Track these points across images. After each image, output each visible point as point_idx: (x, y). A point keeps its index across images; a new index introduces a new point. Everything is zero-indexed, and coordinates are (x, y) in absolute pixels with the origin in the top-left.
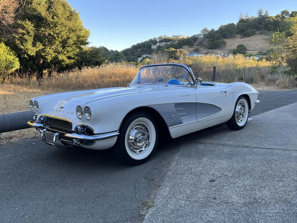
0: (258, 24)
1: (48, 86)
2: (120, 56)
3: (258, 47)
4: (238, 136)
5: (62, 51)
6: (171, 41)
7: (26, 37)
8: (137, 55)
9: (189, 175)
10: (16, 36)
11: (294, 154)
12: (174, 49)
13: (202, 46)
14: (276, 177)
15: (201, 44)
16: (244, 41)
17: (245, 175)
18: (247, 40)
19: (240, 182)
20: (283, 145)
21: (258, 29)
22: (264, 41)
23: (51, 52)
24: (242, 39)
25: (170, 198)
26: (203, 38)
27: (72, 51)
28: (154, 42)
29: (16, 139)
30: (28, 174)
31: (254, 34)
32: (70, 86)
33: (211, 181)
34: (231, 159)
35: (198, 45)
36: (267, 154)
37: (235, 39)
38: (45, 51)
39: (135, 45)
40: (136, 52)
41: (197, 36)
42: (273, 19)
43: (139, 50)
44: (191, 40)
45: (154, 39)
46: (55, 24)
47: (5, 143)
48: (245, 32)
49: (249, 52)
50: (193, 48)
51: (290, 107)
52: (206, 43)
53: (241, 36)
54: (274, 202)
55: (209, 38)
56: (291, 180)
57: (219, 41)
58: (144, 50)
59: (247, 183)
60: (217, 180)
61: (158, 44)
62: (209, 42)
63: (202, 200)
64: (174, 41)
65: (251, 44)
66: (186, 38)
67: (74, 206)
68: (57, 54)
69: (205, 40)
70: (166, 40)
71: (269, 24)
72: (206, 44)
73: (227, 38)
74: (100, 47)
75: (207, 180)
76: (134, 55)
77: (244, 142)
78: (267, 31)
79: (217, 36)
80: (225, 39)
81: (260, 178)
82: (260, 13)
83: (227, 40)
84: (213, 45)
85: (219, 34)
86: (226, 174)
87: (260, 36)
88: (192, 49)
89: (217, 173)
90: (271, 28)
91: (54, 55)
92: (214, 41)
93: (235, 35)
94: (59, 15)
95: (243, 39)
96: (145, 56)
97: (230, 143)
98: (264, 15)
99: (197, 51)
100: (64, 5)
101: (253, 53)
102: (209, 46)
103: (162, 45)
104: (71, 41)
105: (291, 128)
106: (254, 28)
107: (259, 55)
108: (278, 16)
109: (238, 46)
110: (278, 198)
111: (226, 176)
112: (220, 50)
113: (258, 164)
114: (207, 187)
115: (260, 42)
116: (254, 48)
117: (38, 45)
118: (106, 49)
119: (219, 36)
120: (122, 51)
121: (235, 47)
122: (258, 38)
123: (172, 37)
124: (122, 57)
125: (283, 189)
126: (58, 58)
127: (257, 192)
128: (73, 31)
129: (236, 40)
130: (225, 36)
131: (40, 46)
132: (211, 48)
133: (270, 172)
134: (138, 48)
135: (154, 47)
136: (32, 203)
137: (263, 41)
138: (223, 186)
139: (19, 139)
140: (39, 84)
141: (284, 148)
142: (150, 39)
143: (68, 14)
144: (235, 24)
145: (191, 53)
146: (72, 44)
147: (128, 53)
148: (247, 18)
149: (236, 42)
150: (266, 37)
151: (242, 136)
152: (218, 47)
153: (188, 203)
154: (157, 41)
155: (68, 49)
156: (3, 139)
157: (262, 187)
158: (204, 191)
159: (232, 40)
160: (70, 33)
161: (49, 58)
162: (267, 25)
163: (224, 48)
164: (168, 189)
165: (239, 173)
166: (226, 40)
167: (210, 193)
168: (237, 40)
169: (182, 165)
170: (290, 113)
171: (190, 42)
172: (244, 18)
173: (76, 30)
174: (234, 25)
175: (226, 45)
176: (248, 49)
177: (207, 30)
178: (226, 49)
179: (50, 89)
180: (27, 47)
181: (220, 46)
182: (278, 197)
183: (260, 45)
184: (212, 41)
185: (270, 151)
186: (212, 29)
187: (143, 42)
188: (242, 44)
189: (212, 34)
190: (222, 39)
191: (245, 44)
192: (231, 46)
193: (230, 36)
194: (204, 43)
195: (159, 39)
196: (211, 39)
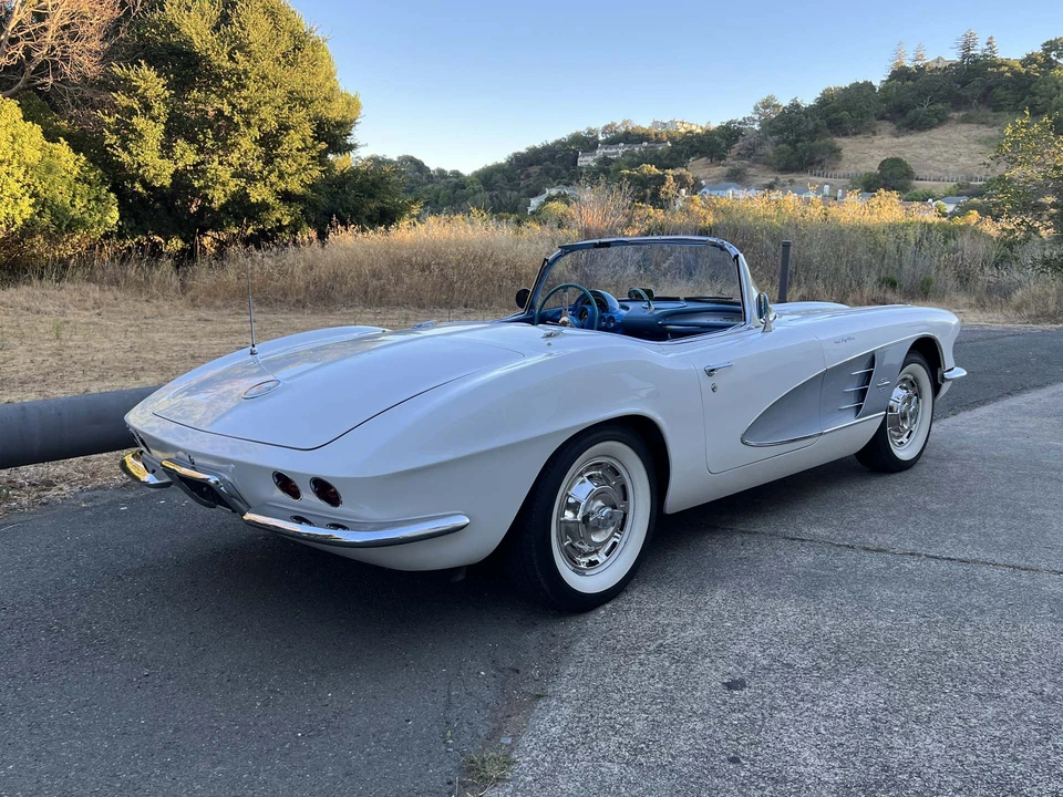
0: (959, 86)
1: (212, 293)
2: (469, 190)
3: (956, 169)
4: (851, 504)
5: (261, 173)
6: (648, 140)
7: (139, 122)
8: (527, 187)
9: (652, 658)
10: (107, 120)
11: (1053, 586)
12: (654, 170)
13: (755, 161)
14: (974, 682)
15: (750, 153)
16: (904, 147)
17: (860, 664)
18: (915, 143)
19: (836, 693)
20: (1012, 546)
21: (959, 102)
22: (979, 148)
23: (225, 174)
24: (897, 137)
25: (571, 749)
26: (758, 132)
27: (298, 173)
28: (585, 143)
29: (66, 488)
30: (79, 627)
31: (942, 120)
32: (285, 295)
33: (731, 686)
34: (815, 597)
35: (740, 156)
36: (950, 584)
37: (874, 138)
38: (204, 172)
39: (522, 154)
40: (522, 177)
41: (739, 123)
42: (1011, 69)
43: (535, 169)
44: (719, 139)
45: (589, 133)
46: (239, 79)
47: (25, 501)
48: (912, 112)
49: (921, 186)
50: (723, 165)
51: (1053, 395)
52: (768, 149)
53: (894, 126)
54: (958, 784)
55: (780, 132)
56: (1030, 696)
58: (551, 169)
59: (862, 698)
60: (752, 684)
61: (600, 152)
62: (781, 146)
63: (685, 765)
64: (659, 141)
65: (931, 158)
66: (699, 131)
67: (214, 765)
68: (243, 184)
69: (766, 139)
70: (630, 137)
71: (998, 85)
73: (846, 135)
74: (399, 158)
75: (716, 678)
76: (516, 188)
77: (871, 530)
78: (989, 112)
79: (811, 126)
80: (838, 136)
81: (913, 680)
82: (967, 47)
83: (844, 140)
84: (793, 157)
85: (818, 121)
86: (788, 660)
87: (965, 127)
88: (719, 170)
89: (756, 653)
90: (1005, 100)
91: (233, 186)
92: (799, 144)
93: (876, 125)
94: (252, 47)
95: (901, 140)
96: (554, 192)
97: (820, 531)
98: (979, 53)
99: (736, 177)
100: (273, 13)
101: (935, 187)
102: (779, 161)
103: (613, 154)
104: (295, 137)
105: (1051, 479)
106: (943, 99)
107: (958, 195)
108: (1030, 59)
109: (883, 162)
110: (974, 771)
111: (789, 666)
112: (819, 175)
113: (913, 621)
114: (712, 710)
115: (961, 151)
116: (940, 170)
117: (178, 152)
118: (419, 166)
119: (817, 125)
120: (477, 174)
121: (872, 166)
122: (955, 136)
123: (651, 128)
124: (475, 193)
125: (998, 733)
126: (247, 195)
127: (898, 742)
128: (305, 103)
129: (878, 141)
130: (838, 128)
131: (187, 155)
132: (786, 169)
133: (952, 657)
134: (531, 165)
135: (586, 161)
136: (70, 746)
137: (973, 146)
138: (772, 708)
139: (76, 489)
140: (183, 285)
141: (1016, 562)
142: (574, 132)
143: (286, 43)
144: (877, 83)
145: (716, 184)
146: (298, 150)
147: (497, 182)
148: (919, 63)
149: (877, 148)
150: (984, 132)
151: (867, 505)
152: (812, 164)
153: (632, 774)
154: (598, 142)
155: (284, 165)
156: (22, 486)
157: (917, 720)
158: (699, 726)
159: (863, 140)
160: (290, 109)
161: (218, 197)
162: (990, 88)
163: (834, 169)
164: (567, 711)
165: (840, 658)
166: (840, 141)
167: (721, 735)
168: (881, 142)
169: (633, 616)
170: (1053, 420)
171: (713, 145)
172: (909, 64)
173: (312, 102)
174: (873, 88)
175: (839, 158)
176: (918, 173)
177: (774, 106)
178: (841, 172)
179: (218, 303)
180: (141, 159)
181: (820, 162)
182: (975, 763)
183: (962, 159)
184: (790, 144)
185: (960, 570)
186: (795, 100)
187: (549, 143)
188: (898, 156)
189: (791, 120)
190: (828, 136)
191: (908, 156)
192: (856, 163)
193: (855, 127)
194: (763, 150)
195: (604, 135)
196: (787, 137)
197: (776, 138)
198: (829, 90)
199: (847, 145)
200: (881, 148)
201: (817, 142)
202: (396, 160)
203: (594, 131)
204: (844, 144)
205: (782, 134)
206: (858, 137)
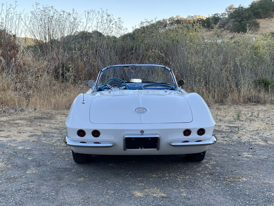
6: (186, 23)
13: (226, 29)
15: (223, 26)
26: (227, 18)
28: (162, 24)
35: (220, 27)
37: (272, 19)
41: (219, 15)
44: (211, 21)
45: (163, 21)
50: (213, 31)
52: (231, 24)
55: (235, 17)
57: (250, 21)
61: (167, 28)
62: (235, 23)
64: (190, 23)
69: (230, 20)
70: (178, 22)
72: (232, 26)
73: (261, 18)
79: (247, 15)
80: (258, 19)
83: (260, 20)
84: (240, 27)
85: (250, 13)
88: (211, 33)
93: (272, 14)
102: (235, 29)
112: (251, 34)
119: (249, 15)
123: (187, 18)
130: (258, 16)
132: (237, 32)
149: (273, 23)
154: (167, 24)
159: (268, 20)
163: (257, 31)
166: (259, 21)
171: (209, 24)
175: (259, 27)
177: (233, 9)
178: (259, 32)
184: (239, 22)
186: (241, 5)
187: (149, 25)
189: (239, 13)
190: (254, 19)
192: (265, 29)
193: (265, 15)
194: (228, 25)
195: (169, 21)
196: (238, 19)
197: (233, 20)
198: (254, 2)
199: (262, 22)
202: (91, 32)
203: (165, 20)
204: (260, 21)
205: (236, 18)
206: (266, 18)
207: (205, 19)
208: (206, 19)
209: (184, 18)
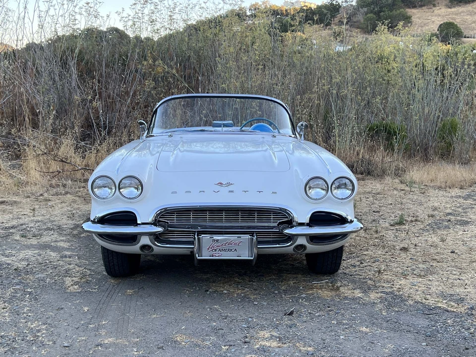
6: (281, 14)
16: (456, 14)
18: (462, 12)
24: (450, 8)
35: (341, 23)
37: (434, 8)
44: (325, 11)
45: (240, 10)
49: (468, 42)
50: (329, 29)
52: (360, 18)
55: (368, 5)
57: (394, 13)
62: (369, 15)
64: (288, 15)
69: (359, 11)
72: (362, 21)
73: (414, 7)
80: (410, 8)
83: (414, 11)
92: (382, 14)
95: (453, 10)
102: (367, 25)
109: (441, 25)
121: (433, 28)
123: (282, 6)
129: (437, 11)
130: (409, 2)
149: (436, 16)
154: (247, 16)
159: (427, 10)
166: (410, 11)
168: (439, 12)
171: (322, 16)
175: (410, 23)
176: (465, 33)
184: (375, 13)
188: (451, 21)
190: (402, 8)
191: (458, 21)
192: (422, 27)
193: (421, 1)
194: (357, 18)
195: (250, 11)
196: (374, 9)
197: (365, 9)
199: (416, 14)
200: (440, 16)
201: (394, 11)
202: (105, 30)
203: (243, 8)
204: (413, 13)
205: (370, 7)
206: (423, 8)
207: (315, 7)
208: (317, 8)
209: (277, 6)
